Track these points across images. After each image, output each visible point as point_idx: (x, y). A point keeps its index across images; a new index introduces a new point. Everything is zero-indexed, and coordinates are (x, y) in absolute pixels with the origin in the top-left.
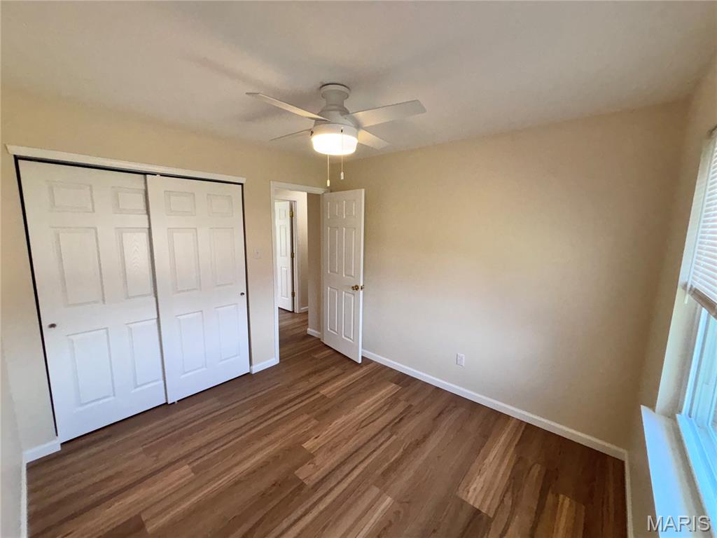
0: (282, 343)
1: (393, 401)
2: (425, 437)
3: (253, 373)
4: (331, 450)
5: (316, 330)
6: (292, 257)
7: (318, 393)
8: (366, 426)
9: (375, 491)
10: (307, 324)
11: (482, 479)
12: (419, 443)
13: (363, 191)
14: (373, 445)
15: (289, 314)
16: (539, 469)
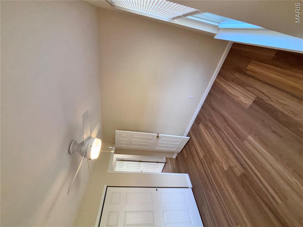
0: (179, 172)
1: (206, 127)
2: (223, 116)
3: (192, 187)
4: (228, 158)
5: (174, 155)
6: (141, 161)
7: (202, 158)
8: (217, 141)
9: (245, 142)
10: (171, 158)
11: (241, 97)
12: (225, 120)
13: (116, 131)
14: (226, 139)
15: (166, 165)
16: (236, 74)
